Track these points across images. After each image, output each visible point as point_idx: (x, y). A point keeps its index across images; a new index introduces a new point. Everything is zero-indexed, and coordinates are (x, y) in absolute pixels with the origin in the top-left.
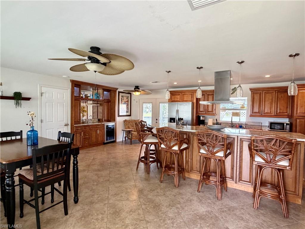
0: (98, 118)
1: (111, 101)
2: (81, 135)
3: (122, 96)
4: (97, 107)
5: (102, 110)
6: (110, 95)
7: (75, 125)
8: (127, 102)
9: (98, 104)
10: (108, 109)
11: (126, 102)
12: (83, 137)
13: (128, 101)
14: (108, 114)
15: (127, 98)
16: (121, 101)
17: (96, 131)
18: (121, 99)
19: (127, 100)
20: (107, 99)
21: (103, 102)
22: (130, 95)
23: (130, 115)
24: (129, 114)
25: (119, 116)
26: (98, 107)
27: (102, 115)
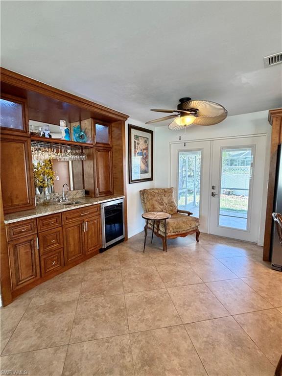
0: (84, 188)
1: (111, 148)
2: (32, 246)
3: (137, 137)
4: (81, 162)
5: (92, 169)
6: (110, 132)
7: (6, 222)
8: (145, 152)
9: (82, 154)
10: (107, 168)
11: (144, 149)
12: (42, 250)
13: (147, 149)
14: (107, 178)
15: (146, 142)
16: (135, 148)
17: (80, 227)
18: (135, 142)
19: (144, 147)
20: (103, 144)
21: (94, 150)
22: (150, 134)
23: (151, 179)
24: (148, 176)
25: (131, 181)
26: (83, 161)
27: (93, 182)
